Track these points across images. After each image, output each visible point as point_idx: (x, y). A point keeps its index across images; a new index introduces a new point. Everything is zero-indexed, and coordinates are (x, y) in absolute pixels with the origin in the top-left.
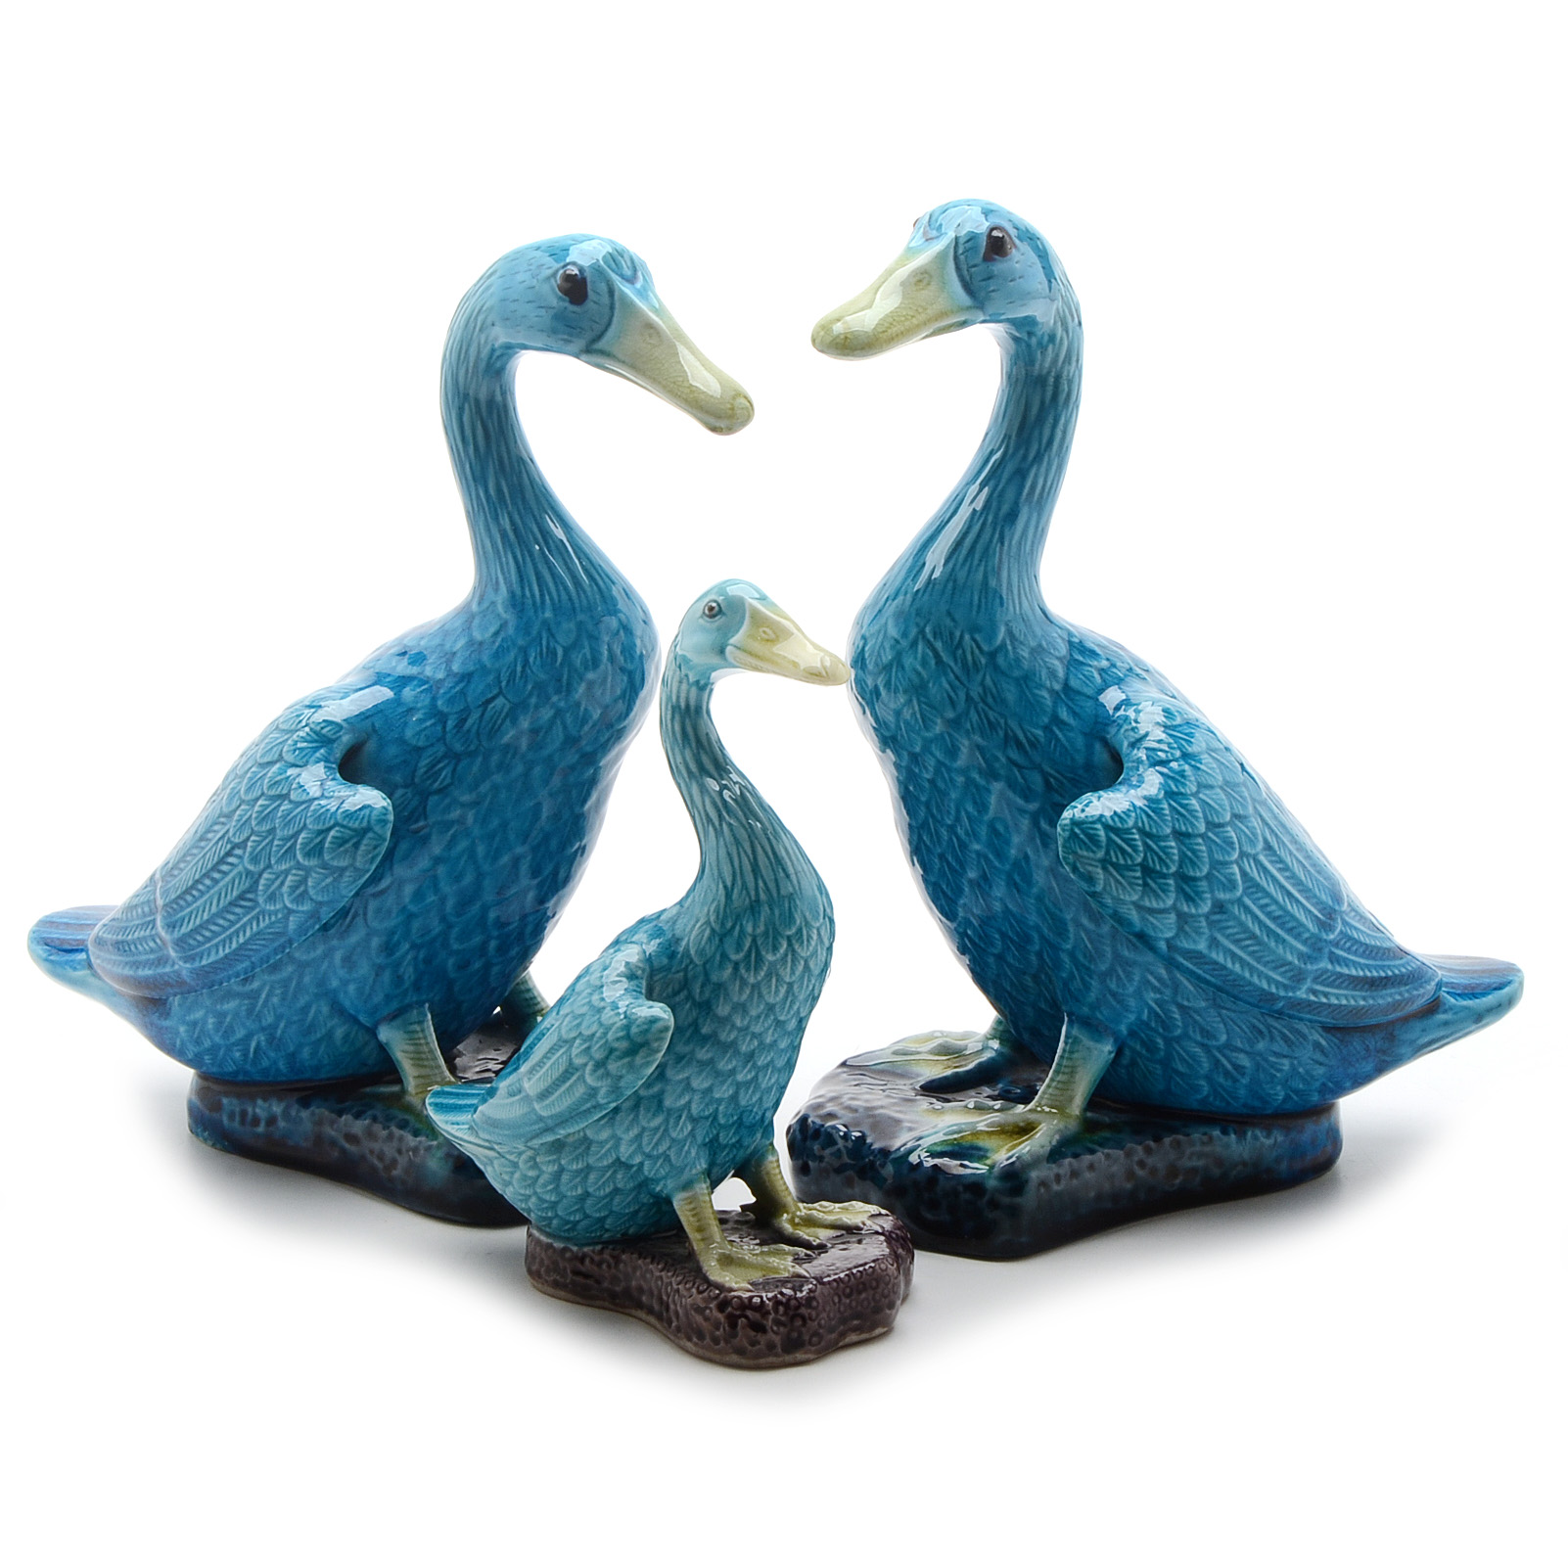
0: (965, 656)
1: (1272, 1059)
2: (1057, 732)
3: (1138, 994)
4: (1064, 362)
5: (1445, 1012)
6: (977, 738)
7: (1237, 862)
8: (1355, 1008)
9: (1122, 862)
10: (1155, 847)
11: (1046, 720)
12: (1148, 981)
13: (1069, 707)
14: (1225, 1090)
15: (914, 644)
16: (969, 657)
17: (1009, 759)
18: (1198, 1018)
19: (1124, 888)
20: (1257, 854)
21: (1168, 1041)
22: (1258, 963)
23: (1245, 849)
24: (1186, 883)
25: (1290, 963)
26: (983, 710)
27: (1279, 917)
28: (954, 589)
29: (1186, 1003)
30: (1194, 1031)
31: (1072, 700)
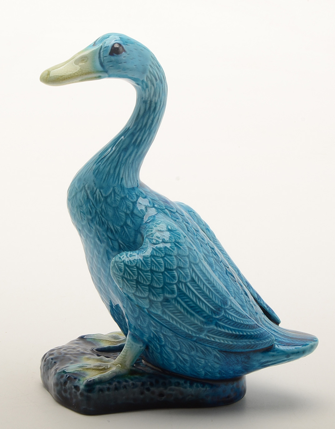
0: (97, 197)
1: (197, 358)
2: (125, 228)
3: (148, 327)
4: (153, 96)
5: (274, 351)
6: (98, 227)
7: (176, 284)
8: (227, 345)
9: (129, 278)
10: (142, 274)
11: (122, 224)
12: (151, 323)
13: (131, 220)
14: (181, 367)
15: (81, 191)
16: (98, 198)
17: (108, 236)
18: (169, 339)
19: (129, 287)
20: (187, 282)
21: (161, 346)
22: (183, 322)
23: (181, 280)
24: (153, 289)
25: (197, 324)
26: (101, 218)
27: (193, 307)
28: (98, 172)
29: (165, 333)
30: (168, 344)
31: (133, 217)
